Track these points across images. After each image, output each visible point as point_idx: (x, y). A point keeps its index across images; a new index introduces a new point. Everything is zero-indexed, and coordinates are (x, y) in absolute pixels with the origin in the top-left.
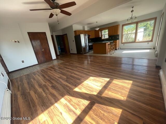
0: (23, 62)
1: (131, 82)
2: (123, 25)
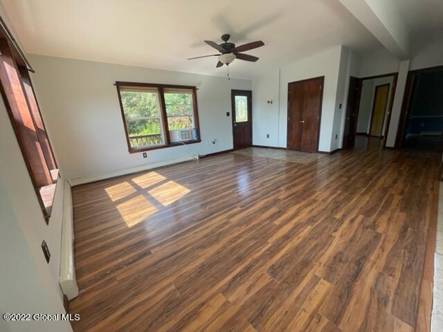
0: (268, 136)
1: (130, 225)
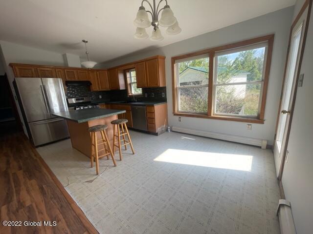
2: (175, 60)
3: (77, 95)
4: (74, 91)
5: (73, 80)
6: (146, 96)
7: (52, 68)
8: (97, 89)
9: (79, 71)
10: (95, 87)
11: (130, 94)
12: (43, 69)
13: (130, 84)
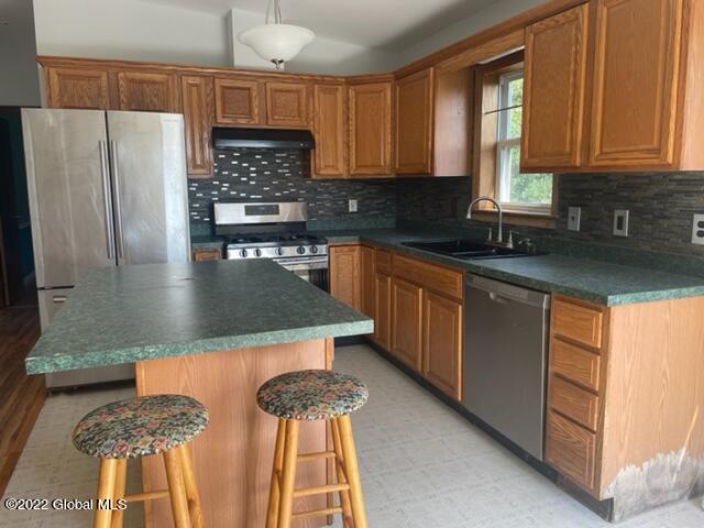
3: (256, 190)
4: (246, 172)
5: (243, 123)
6: (575, 225)
7: (170, 73)
8: (341, 171)
9: (272, 85)
10: (331, 161)
11: (487, 206)
12: (138, 75)
13: (495, 151)
